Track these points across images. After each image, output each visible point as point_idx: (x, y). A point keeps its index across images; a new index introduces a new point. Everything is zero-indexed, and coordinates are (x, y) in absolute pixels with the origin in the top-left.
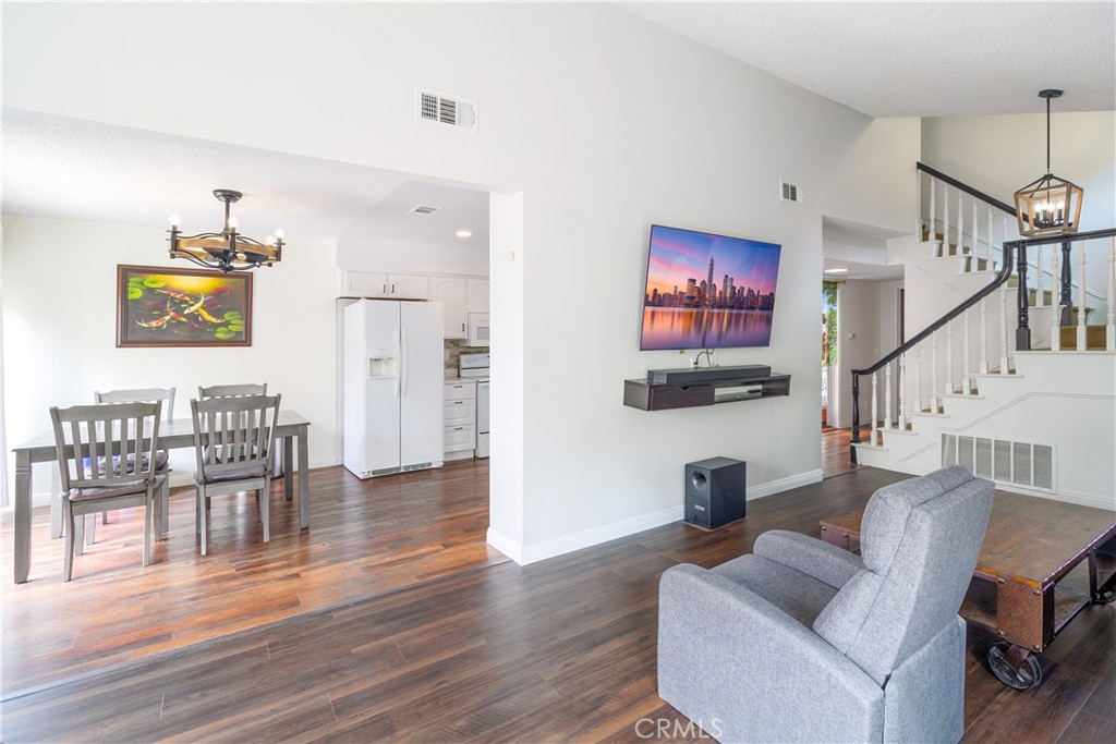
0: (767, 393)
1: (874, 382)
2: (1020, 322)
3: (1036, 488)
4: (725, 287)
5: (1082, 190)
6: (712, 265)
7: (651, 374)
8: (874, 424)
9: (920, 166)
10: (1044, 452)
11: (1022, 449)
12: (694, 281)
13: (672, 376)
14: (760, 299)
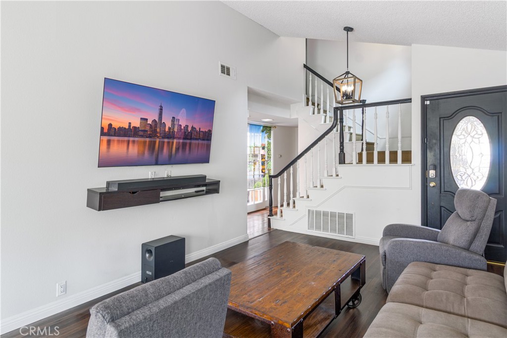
0: (208, 192)
1: (279, 182)
2: (341, 149)
3: (347, 236)
4: (173, 124)
5: (361, 81)
6: (161, 109)
7: (108, 183)
8: (279, 205)
9: (305, 66)
10: (350, 217)
11: (341, 216)
12: (147, 120)
13: (121, 185)
14: (201, 133)
